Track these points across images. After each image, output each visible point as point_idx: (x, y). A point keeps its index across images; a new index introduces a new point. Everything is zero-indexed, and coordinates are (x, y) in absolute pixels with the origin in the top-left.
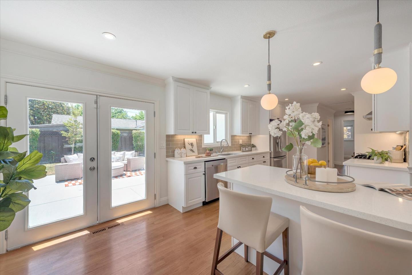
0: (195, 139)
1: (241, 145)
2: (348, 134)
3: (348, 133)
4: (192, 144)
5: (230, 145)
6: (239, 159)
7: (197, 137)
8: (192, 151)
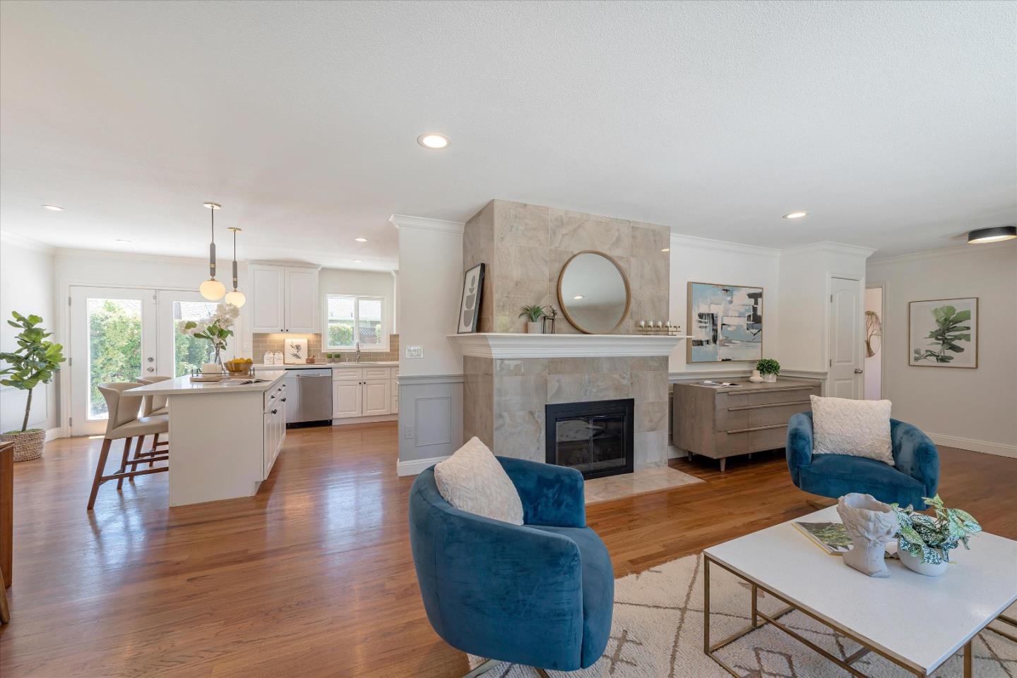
0: (307, 340)
4: (298, 347)
5: (388, 351)
6: (365, 370)
7: (311, 337)
8: (297, 356)
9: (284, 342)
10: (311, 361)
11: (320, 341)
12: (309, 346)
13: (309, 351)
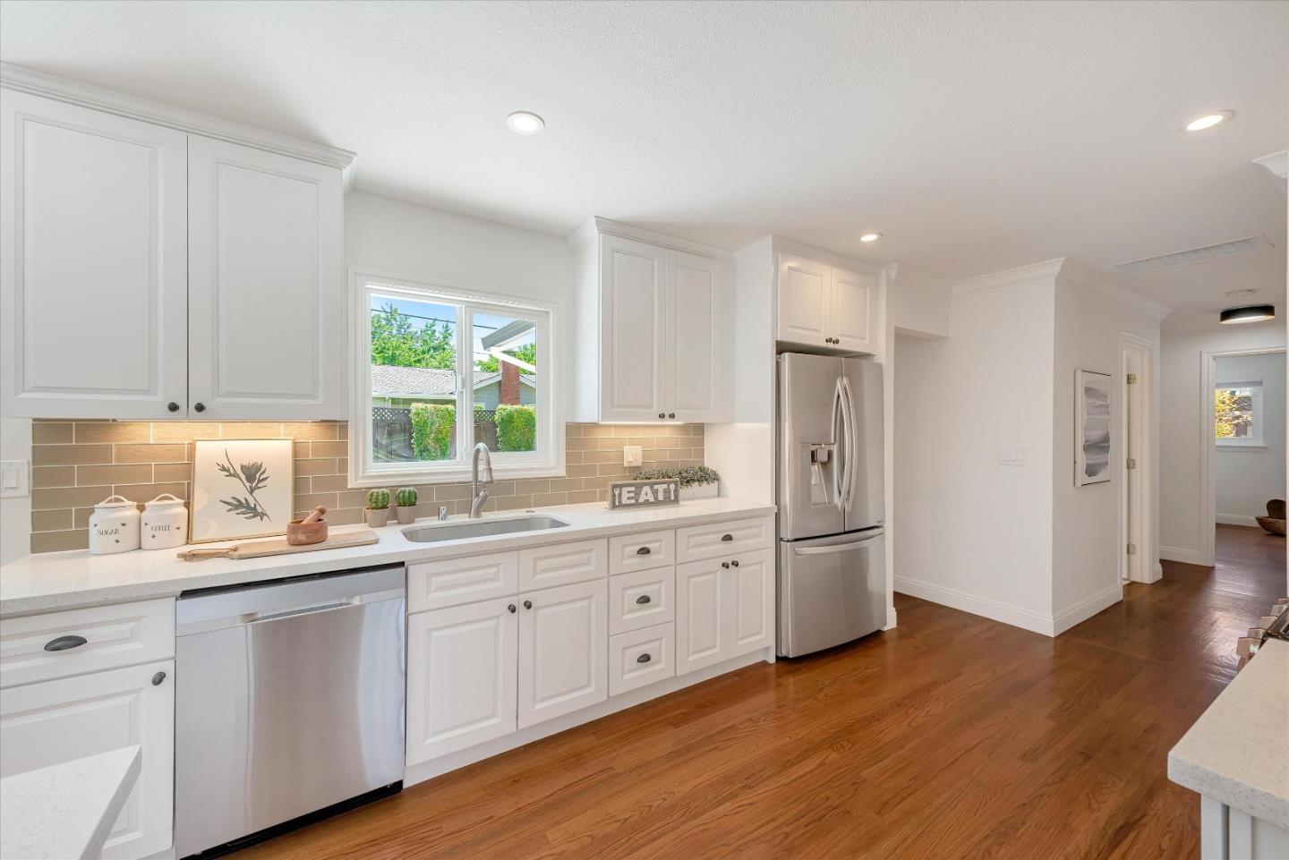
0: (289, 444)
1: (633, 469)
2: (1237, 418)
3: (1237, 413)
4: (252, 474)
5: (562, 472)
6: (527, 556)
7: (308, 433)
8: (252, 511)
9: (192, 447)
10: (308, 534)
11: (342, 448)
12: (298, 467)
13: (298, 484)
